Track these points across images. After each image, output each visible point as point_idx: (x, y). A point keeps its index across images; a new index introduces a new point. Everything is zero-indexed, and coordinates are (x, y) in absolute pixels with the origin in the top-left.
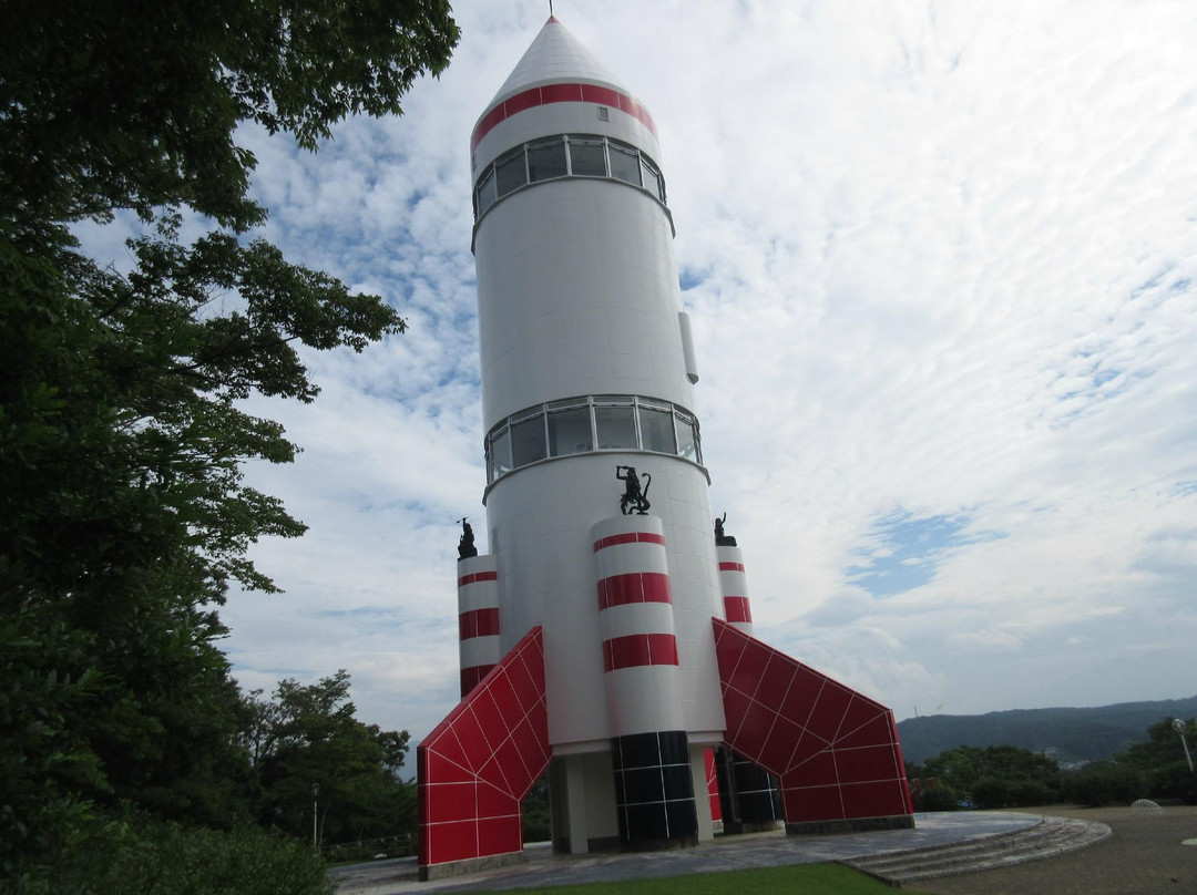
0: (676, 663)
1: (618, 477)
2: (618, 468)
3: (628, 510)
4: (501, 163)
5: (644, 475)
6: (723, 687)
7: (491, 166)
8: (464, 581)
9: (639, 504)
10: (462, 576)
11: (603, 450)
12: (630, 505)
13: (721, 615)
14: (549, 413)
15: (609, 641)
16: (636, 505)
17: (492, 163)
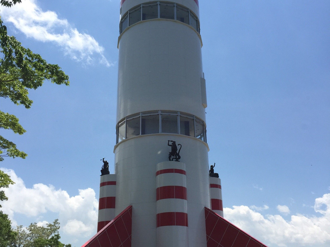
0: (187, 225)
1: (169, 145)
2: (169, 141)
3: (171, 159)
4: (131, 12)
5: (179, 145)
6: (207, 238)
7: (127, 13)
8: (102, 184)
9: (176, 157)
10: (102, 182)
11: (163, 133)
12: (172, 157)
13: (209, 207)
14: (142, 116)
15: (159, 214)
16: (175, 157)
17: (128, 12)
